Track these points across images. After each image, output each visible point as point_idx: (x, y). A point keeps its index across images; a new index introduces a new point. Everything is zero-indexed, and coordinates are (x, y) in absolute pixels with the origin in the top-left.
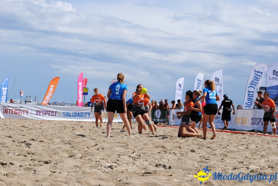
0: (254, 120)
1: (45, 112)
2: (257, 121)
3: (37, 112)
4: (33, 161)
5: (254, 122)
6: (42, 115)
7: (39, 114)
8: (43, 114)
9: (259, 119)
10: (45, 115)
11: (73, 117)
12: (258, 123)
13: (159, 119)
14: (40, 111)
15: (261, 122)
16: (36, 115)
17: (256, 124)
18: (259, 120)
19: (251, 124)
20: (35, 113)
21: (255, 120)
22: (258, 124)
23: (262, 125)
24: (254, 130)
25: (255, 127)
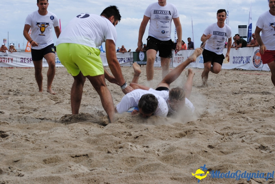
0: (235, 59)
1: (30, 59)
3: (22, 59)
4: (22, 109)
5: (236, 61)
6: (27, 62)
7: (23, 61)
8: (28, 62)
9: (241, 57)
10: (30, 62)
11: (58, 63)
12: (240, 61)
13: (142, 61)
14: (24, 58)
15: (243, 61)
16: (21, 62)
17: (238, 63)
18: (240, 59)
19: (233, 63)
20: (20, 60)
21: (237, 59)
22: (240, 63)
23: (243, 63)
24: (236, 68)
25: (237, 66)
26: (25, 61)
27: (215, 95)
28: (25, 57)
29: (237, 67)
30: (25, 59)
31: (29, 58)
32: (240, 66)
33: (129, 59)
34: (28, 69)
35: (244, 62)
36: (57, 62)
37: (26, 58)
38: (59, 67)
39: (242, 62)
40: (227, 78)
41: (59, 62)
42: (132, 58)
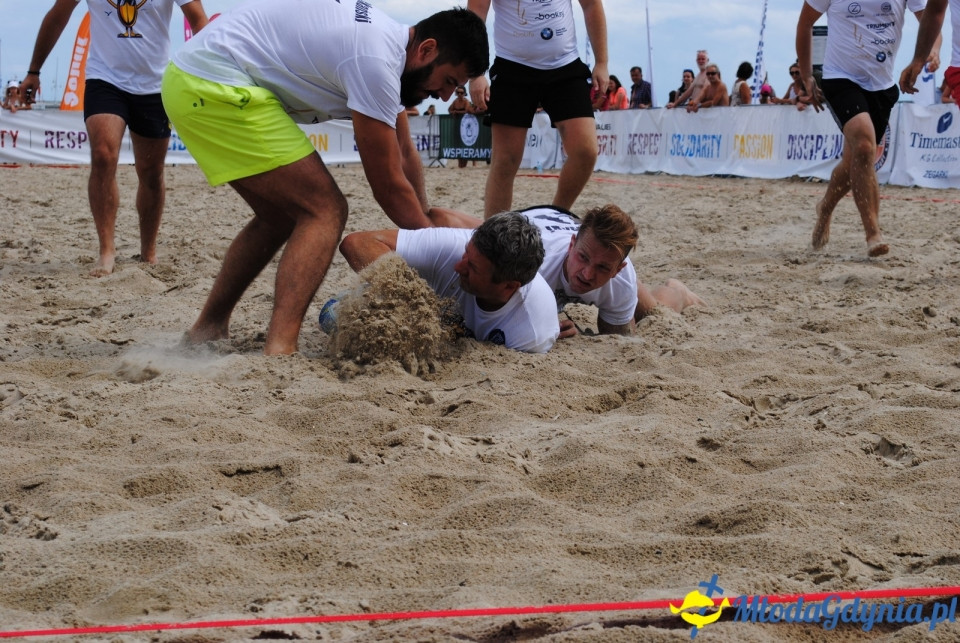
0: (796, 142)
1: (77, 136)
2: (809, 147)
3: (49, 136)
4: (52, 309)
5: (798, 151)
6: (66, 147)
7: (55, 143)
8: (71, 145)
9: (815, 138)
10: (77, 145)
11: (177, 151)
12: (812, 151)
13: (472, 147)
14: (58, 133)
15: (822, 150)
16: (47, 146)
17: (805, 157)
18: (814, 142)
19: (789, 157)
20: (42, 140)
21: (802, 142)
22: (813, 158)
23: (824, 158)
24: (797, 176)
25: (800, 168)
26: (61, 143)
27: (723, 269)
28: (60, 130)
29: (802, 172)
30: (61, 136)
31: (74, 134)
32: (812, 169)
33: (424, 140)
34: (69, 171)
35: (824, 153)
36: (174, 148)
37: (63, 133)
38: (181, 165)
39: (820, 154)
40: (768, 209)
41: (180, 148)
42: (435, 137)
